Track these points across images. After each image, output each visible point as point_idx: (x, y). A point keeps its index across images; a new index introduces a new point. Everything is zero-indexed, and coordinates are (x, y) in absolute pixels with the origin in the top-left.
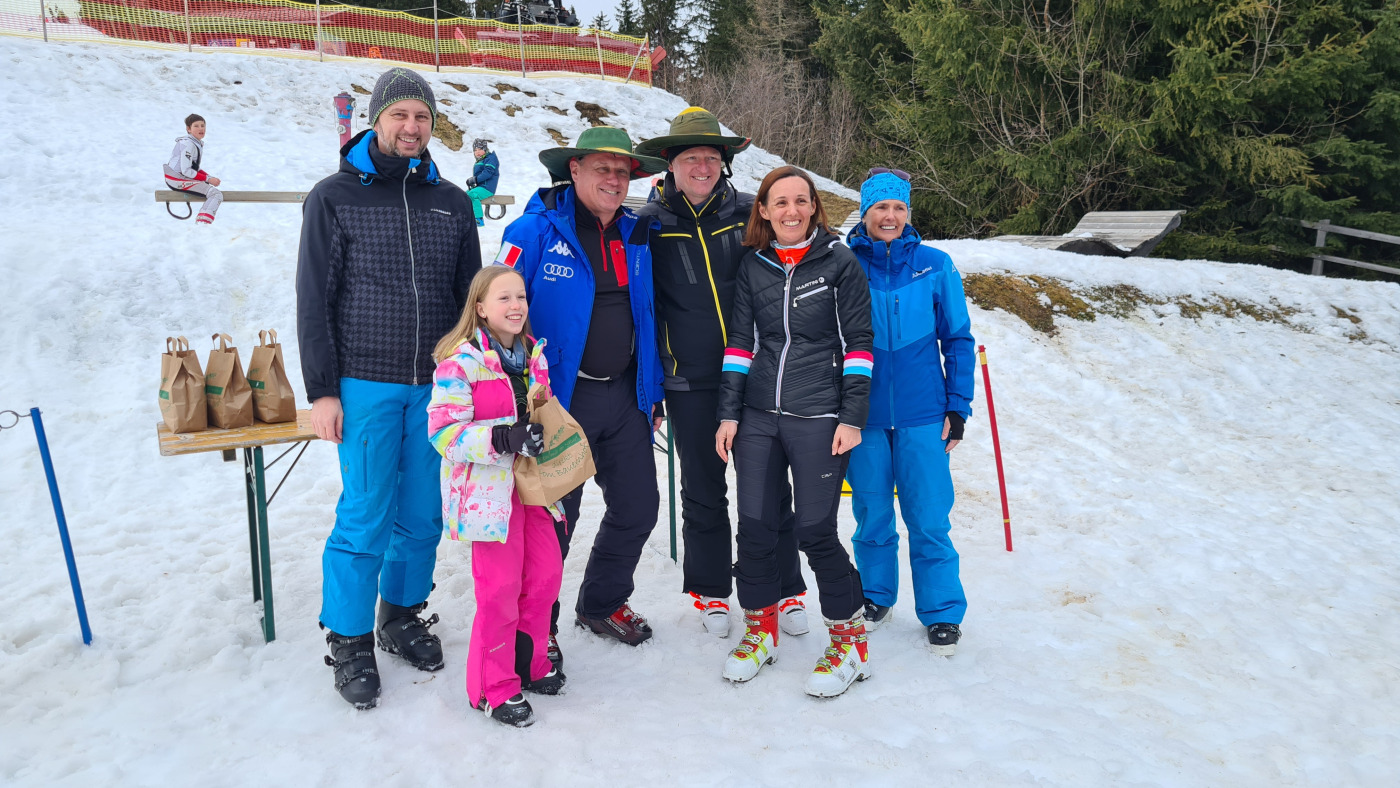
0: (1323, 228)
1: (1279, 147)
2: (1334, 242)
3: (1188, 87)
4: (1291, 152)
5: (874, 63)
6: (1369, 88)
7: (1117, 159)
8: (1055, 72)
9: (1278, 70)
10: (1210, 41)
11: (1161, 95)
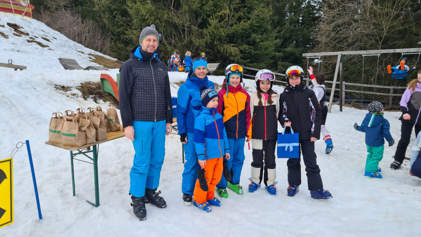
1: (233, 47)
3: (213, 31)
4: (236, 48)
5: (115, 17)
6: (249, 33)
7: (197, 49)
8: (179, 25)
9: (232, 28)
10: (218, 20)
11: (207, 33)
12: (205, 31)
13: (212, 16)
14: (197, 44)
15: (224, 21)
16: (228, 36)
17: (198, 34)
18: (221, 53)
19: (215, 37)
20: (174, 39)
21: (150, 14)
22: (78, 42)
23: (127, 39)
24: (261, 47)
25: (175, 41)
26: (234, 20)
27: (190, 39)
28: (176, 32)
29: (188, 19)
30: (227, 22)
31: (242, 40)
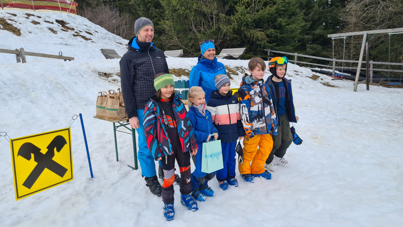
0: (269, 51)
1: (260, 32)
2: (271, 54)
3: (240, 17)
4: (262, 33)
5: (149, 9)
6: (275, 18)
7: (224, 35)
8: (208, 13)
9: (259, 13)
10: (244, 6)
11: (234, 19)
12: (232, 18)
13: (239, 3)
14: (225, 31)
15: (250, 7)
16: (254, 21)
17: (226, 21)
18: (248, 38)
19: (242, 23)
20: (203, 27)
21: (181, 5)
22: (117, 35)
23: (160, 29)
24: (287, 31)
25: (204, 29)
26: (260, 5)
27: (218, 26)
28: (205, 19)
29: (216, 7)
30: (253, 8)
31: (268, 24)
